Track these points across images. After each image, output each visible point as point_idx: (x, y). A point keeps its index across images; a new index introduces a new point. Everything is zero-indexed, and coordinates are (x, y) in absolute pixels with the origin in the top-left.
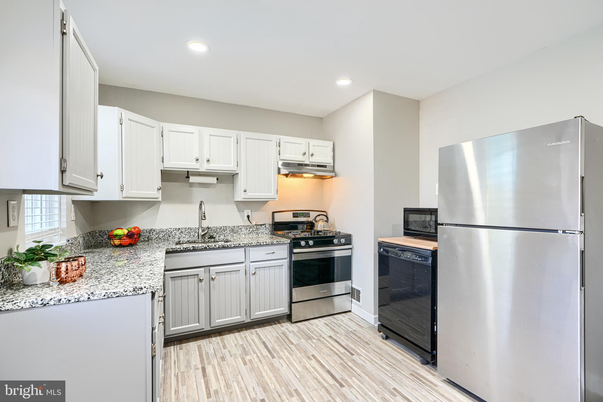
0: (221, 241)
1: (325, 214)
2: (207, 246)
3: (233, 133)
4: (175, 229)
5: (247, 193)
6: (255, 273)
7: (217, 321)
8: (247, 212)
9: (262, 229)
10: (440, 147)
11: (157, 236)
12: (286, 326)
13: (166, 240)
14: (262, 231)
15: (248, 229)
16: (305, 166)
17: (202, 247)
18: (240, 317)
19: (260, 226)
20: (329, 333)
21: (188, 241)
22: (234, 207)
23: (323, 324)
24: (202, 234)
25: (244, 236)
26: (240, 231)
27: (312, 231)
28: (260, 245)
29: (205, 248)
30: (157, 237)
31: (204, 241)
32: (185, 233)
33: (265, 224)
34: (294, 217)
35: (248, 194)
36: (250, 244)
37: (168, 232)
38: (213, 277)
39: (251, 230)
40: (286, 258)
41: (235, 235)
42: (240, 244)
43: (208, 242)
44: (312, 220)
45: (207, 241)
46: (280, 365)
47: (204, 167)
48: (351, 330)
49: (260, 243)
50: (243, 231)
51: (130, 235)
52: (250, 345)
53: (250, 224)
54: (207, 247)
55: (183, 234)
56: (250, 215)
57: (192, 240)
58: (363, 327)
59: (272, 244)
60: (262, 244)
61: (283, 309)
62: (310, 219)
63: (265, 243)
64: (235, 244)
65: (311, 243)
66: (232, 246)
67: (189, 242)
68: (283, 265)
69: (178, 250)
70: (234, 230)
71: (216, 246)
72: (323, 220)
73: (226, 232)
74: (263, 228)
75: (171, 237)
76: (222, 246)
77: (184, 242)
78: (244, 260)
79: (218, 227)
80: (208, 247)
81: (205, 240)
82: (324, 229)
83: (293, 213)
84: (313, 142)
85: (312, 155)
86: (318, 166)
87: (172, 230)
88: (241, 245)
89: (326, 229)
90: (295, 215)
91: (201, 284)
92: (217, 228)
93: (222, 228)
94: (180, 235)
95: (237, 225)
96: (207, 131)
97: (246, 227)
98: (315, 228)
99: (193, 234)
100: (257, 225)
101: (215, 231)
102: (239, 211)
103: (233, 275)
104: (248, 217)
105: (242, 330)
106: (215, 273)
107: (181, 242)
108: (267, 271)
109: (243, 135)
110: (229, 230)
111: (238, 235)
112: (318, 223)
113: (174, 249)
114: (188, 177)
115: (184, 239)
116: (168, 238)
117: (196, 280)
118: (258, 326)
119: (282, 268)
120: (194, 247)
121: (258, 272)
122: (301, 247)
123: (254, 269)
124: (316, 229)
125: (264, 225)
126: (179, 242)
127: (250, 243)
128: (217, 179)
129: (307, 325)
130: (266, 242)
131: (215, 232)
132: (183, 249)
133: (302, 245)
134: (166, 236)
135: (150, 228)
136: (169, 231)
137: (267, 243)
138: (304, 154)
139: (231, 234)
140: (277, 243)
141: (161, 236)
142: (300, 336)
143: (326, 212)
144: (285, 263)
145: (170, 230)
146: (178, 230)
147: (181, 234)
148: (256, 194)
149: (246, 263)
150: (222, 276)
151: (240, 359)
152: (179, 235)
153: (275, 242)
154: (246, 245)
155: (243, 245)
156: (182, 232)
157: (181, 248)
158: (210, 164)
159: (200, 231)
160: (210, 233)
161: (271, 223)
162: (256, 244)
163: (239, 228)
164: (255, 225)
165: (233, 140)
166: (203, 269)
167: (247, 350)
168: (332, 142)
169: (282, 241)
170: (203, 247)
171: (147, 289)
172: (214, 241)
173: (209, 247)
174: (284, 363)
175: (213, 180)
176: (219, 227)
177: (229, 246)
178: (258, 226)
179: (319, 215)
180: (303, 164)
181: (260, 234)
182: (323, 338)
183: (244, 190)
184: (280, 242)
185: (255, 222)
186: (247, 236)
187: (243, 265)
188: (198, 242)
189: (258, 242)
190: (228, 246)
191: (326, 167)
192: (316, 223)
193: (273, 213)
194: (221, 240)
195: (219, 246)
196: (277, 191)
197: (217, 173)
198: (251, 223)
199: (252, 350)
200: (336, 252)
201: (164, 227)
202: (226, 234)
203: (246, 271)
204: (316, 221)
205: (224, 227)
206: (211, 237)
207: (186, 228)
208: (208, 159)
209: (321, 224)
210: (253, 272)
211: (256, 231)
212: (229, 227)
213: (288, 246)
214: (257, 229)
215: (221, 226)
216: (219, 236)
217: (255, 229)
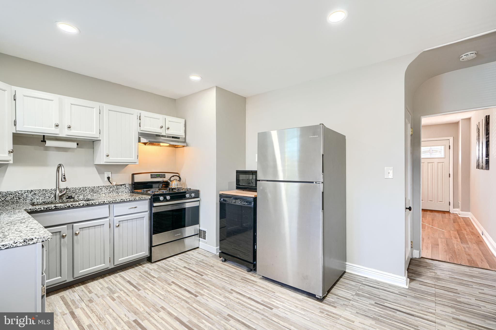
0: (81, 201)
1: (178, 175)
2: (70, 205)
3: (96, 105)
4: (26, 191)
6: (119, 225)
7: (81, 272)
8: (106, 175)
9: (122, 189)
10: (258, 132)
12: (147, 266)
14: (122, 190)
15: (108, 189)
16: (162, 137)
17: (65, 206)
18: (104, 265)
19: (120, 186)
20: (184, 265)
21: (43, 202)
22: (94, 170)
23: (178, 259)
24: (60, 195)
25: (104, 195)
26: (100, 191)
27: (167, 189)
28: (124, 202)
29: (68, 207)
31: (62, 201)
32: (39, 195)
33: (125, 184)
34: (151, 178)
35: (110, 158)
36: (114, 201)
37: (18, 195)
38: (77, 232)
39: (111, 189)
40: (147, 211)
41: (95, 194)
42: (105, 202)
44: (167, 180)
45: (66, 201)
46: (147, 294)
47: (65, 133)
48: (199, 260)
49: (124, 200)
50: (103, 191)
52: (116, 286)
54: (71, 206)
55: (36, 196)
56: (110, 176)
57: (48, 201)
58: (208, 257)
59: (135, 200)
60: (126, 200)
61: (144, 252)
62: (165, 180)
63: (128, 200)
64: (99, 202)
65: (168, 197)
66: (97, 203)
67: (45, 203)
68: (144, 217)
69: (38, 210)
70: (93, 190)
71: (80, 204)
72: (177, 180)
73: (85, 192)
75: (21, 200)
76: (86, 204)
77: (39, 204)
78: (108, 215)
79: (77, 188)
81: (64, 201)
82: (178, 187)
83: (151, 175)
84: (169, 118)
85: (168, 128)
86: (173, 137)
87: (23, 192)
88: (106, 202)
89: (179, 187)
90: (152, 177)
91: (64, 240)
93: (82, 189)
94: (33, 197)
96: (68, 100)
97: (106, 187)
98: (170, 186)
99: (48, 195)
100: (117, 185)
101: (74, 191)
102: (99, 173)
103: (98, 229)
104: (109, 178)
105: (106, 276)
106: (79, 229)
107: (35, 204)
108: (130, 223)
109: (106, 107)
110: (89, 190)
111: (98, 195)
112: (172, 182)
113: (33, 209)
114: (44, 141)
115: (38, 201)
116: (18, 200)
117: (58, 236)
118: (121, 270)
119: (144, 219)
120: (56, 206)
121: (121, 225)
122: (160, 201)
123: (118, 222)
124: (170, 187)
125: (124, 185)
126: (33, 203)
128: (78, 144)
129: (164, 262)
131: (74, 193)
132: (44, 209)
133: (161, 200)
134: (15, 199)
137: (130, 200)
138: (162, 127)
139: (91, 194)
140: (139, 199)
141: (9, 198)
142: (160, 271)
143: (178, 174)
144: (146, 215)
145: (20, 192)
146: (31, 192)
147: (34, 196)
148: (118, 158)
149: (110, 218)
150: (86, 231)
151: (108, 298)
152: (31, 197)
153: (137, 199)
154: (110, 202)
155: (108, 202)
156: (35, 193)
157: (41, 209)
158: (71, 130)
159: (58, 192)
160: (68, 194)
161: (130, 183)
162: (120, 201)
164: (115, 185)
165: (96, 111)
166: (66, 226)
167: (113, 289)
168: (184, 120)
169: (144, 197)
171: (38, 239)
172: (73, 201)
173: (73, 205)
174: (149, 292)
175: (74, 145)
176: (79, 188)
177: (93, 204)
178: (118, 186)
179: (173, 176)
180: (160, 135)
181: (120, 193)
182: (179, 269)
183: (107, 155)
185: (115, 183)
186: (107, 195)
187: (108, 219)
188: (55, 203)
189: (122, 199)
190: (92, 204)
191: (179, 139)
192: (171, 182)
193: (133, 175)
194: (82, 199)
195: (83, 204)
196: (138, 156)
197: (77, 138)
198: (111, 183)
199: (118, 289)
200: (187, 204)
201: (13, 190)
202: (86, 194)
203: (110, 224)
204: (171, 181)
205: (83, 187)
206: (70, 197)
207: (40, 190)
208: (69, 125)
209: (175, 183)
210: (117, 225)
211: (116, 191)
212: (89, 188)
213: (148, 201)
214: (117, 189)
215: (81, 187)
216: (78, 196)
217: (115, 189)
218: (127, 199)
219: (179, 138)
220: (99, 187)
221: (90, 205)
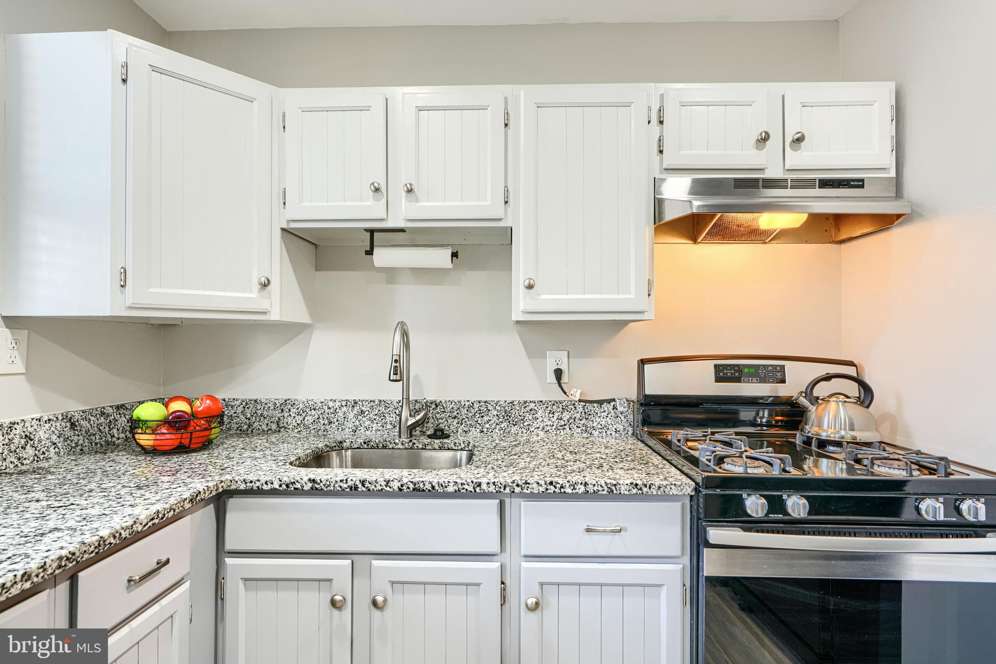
1: (851, 371)
2: (358, 483)
3: (493, 95)
4: (344, 403)
5: (539, 295)
6: (537, 604)
8: (555, 359)
9: (602, 418)
11: (299, 419)
13: (320, 433)
14: (603, 423)
15: (556, 415)
16: (764, 187)
19: (595, 405)
22: (514, 342)
24: (409, 423)
25: (542, 435)
26: (531, 418)
27: (794, 436)
28: (562, 496)
29: (351, 488)
30: (299, 422)
31: (411, 444)
32: (371, 416)
33: (614, 400)
34: (718, 379)
35: (543, 297)
36: (518, 485)
37: (327, 411)
38: (380, 599)
39: (566, 416)
40: (678, 557)
41: (513, 429)
42: (480, 485)
43: (422, 449)
44: (795, 394)
45: (421, 446)
47: (401, 213)
49: (562, 487)
50: (540, 419)
51: (176, 422)
53: (560, 397)
54: (360, 486)
55: (364, 419)
56: (565, 367)
57: (377, 441)
59: (611, 494)
60: (569, 491)
62: (783, 391)
63: (581, 489)
64: (459, 481)
65: (796, 507)
66: (451, 489)
68: (660, 586)
69: (265, 487)
70: (511, 415)
71: (391, 484)
72: (847, 397)
73: (486, 418)
74: (606, 414)
75: (333, 426)
76: (411, 486)
77: (356, 446)
78: (495, 548)
79: (463, 403)
80: (363, 485)
81: (414, 444)
82: (855, 438)
84: (801, 92)
85: (799, 140)
86: (825, 184)
87: (338, 404)
88: (484, 486)
89: (862, 436)
90: (723, 374)
91: (340, 617)
92: (460, 405)
93: (476, 406)
94: (357, 421)
95: (522, 399)
96: (413, 97)
97: (550, 406)
98: (807, 427)
99: (391, 419)
100: (586, 401)
101: (455, 414)
102: (530, 356)
103: (456, 600)
104: (558, 373)
106: (389, 586)
107: (345, 444)
108: (590, 601)
109: (529, 96)
110: (495, 413)
111: (525, 431)
112: (821, 408)
113: (251, 482)
114: (370, 252)
116: (328, 427)
117: (323, 599)
119: (658, 597)
121: (551, 599)
122: (744, 521)
123: (537, 587)
124: (811, 429)
125: (609, 401)
126: (341, 442)
127: (520, 483)
128: (455, 255)
130: (586, 484)
131: (455, 418)
132: (280, 486)
133: (749, 512)
134: (322, 422)
135: (282, 396)
136: (329, 408)
137: (590, 489)
138: (764, 139)
139: (502, 426)
140: (635, 491)
141: (310, 419)
143: (855, 366)
144: (672, 577)
145: (331, 404)
146: (353, 406)
147: (360, 417)
148: (570, 297)
149: (505, 558)
150: (413, 600)
152: (353, 420)
153: (623, 488)
154: (502, 490)
155: (492, 489)
156: (362, 411)
157: (272, 483)
158: (417, 200)
159: (405, 413)
160: (440, 421)
161: (634, 396)
162: (542, 489)
163: (528, 409)
164: (580, 401)
165: (493, 118)
166: (346, 563)
168: (891, 86)
169: (657, 484)
170: (345, 486)
172: (440, 448)
173: (367, 484)
175: (441, 258)
176: (467, 404)
177: (437, 488)
178: (590, 407)
179: (828, 378)
180: (756, 180)
181: (596, 433)
183: (527, 283)
184: (645, 490)
185: (579, 391)
186: (552, 435)
187: (495, 565)
188: (393, 448)
189: (551, 483)
190: (433, 487)
191: (862, 186)
192: (812, 408)
193: (643, 362)
194: (463, 446)
195: (402, 486)
196: (650, 283)
198: (565, 393)
201: (318, 397)
202: (487, 426)
203: (503, 590)
204: (815, 401)
205: (479, 402)
206: (438, 433)
207: (374, 401)
208: (411, 185)
209: (837, 411)
210: (531, 601)
211: (582, 422)
212: (496, 404)
213: (683, 505)
214: (587, 415)
215: (473, 401)
216: (466, 429)
217: (578, 415)
218: (574, 486)
219: (862, 180)
220: (525, 402)
221: (423, 490)
